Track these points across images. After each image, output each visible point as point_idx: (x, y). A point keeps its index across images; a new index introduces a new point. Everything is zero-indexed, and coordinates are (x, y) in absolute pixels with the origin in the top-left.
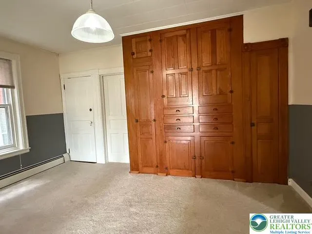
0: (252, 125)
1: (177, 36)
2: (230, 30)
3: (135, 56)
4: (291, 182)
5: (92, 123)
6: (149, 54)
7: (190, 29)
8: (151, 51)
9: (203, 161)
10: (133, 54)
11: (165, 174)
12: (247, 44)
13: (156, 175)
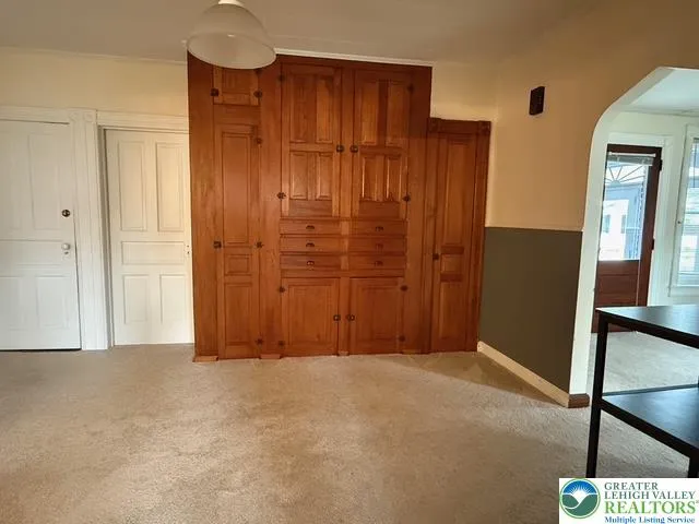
0: (436, 257)
1: (315, 76)
2: (411, 89)
3: (218, 100)
4: (482, 347)
5: (69, 247)
6: (255, 101)
7: (342, 68)
8: (258, 95)
9: (353, 323)
10: (215, 93)
11: (279, 356)
12: (437, 120)
13: (257, 359)
